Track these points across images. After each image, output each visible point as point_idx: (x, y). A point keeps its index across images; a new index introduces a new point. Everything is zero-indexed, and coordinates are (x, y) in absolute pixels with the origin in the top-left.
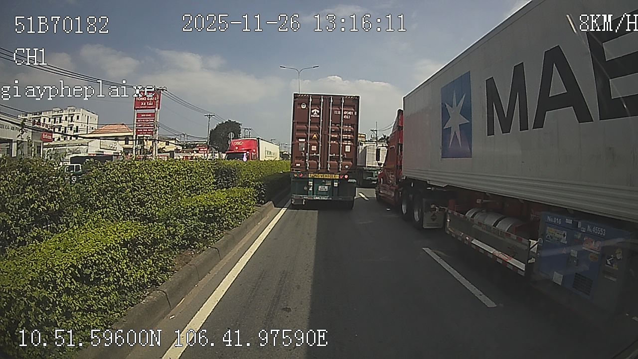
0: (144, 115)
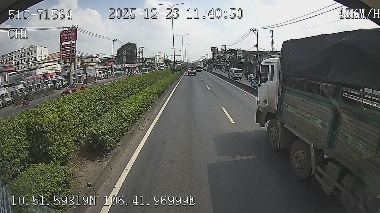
0: (67, 46)
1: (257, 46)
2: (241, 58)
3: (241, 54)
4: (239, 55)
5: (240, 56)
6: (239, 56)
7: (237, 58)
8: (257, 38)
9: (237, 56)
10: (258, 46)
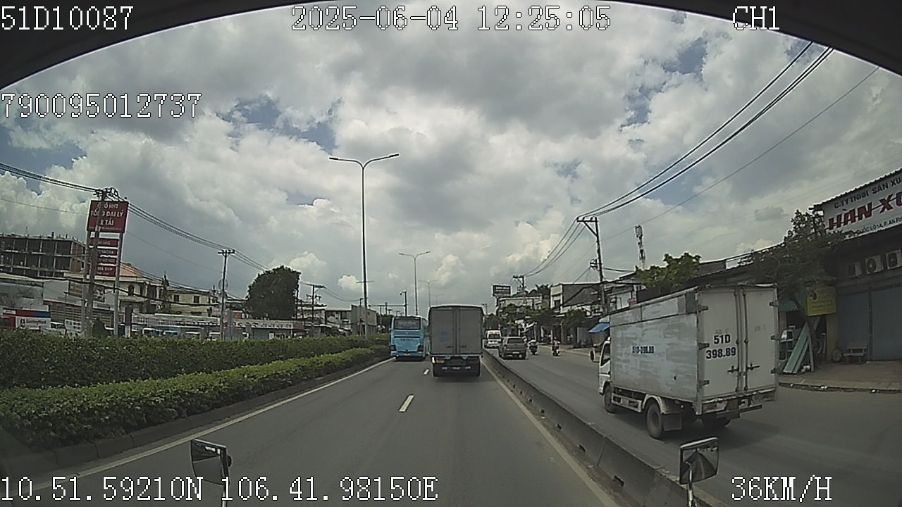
1: (597, 265)
2: (561, 302)
3: (559, 295)
4: (556, 299)
5: (559, 301)
6: (555, 301)
7: (552, 307)
8: (598, 242)
9: (550, 302)
10: (600, 264)
